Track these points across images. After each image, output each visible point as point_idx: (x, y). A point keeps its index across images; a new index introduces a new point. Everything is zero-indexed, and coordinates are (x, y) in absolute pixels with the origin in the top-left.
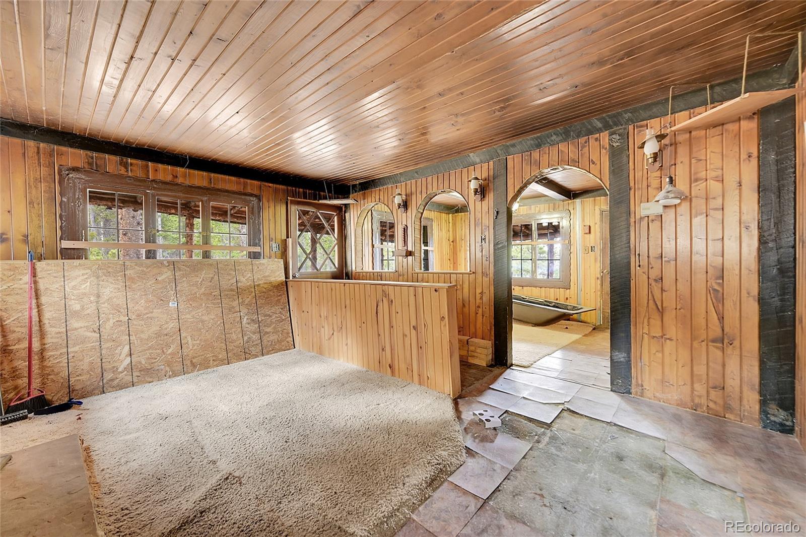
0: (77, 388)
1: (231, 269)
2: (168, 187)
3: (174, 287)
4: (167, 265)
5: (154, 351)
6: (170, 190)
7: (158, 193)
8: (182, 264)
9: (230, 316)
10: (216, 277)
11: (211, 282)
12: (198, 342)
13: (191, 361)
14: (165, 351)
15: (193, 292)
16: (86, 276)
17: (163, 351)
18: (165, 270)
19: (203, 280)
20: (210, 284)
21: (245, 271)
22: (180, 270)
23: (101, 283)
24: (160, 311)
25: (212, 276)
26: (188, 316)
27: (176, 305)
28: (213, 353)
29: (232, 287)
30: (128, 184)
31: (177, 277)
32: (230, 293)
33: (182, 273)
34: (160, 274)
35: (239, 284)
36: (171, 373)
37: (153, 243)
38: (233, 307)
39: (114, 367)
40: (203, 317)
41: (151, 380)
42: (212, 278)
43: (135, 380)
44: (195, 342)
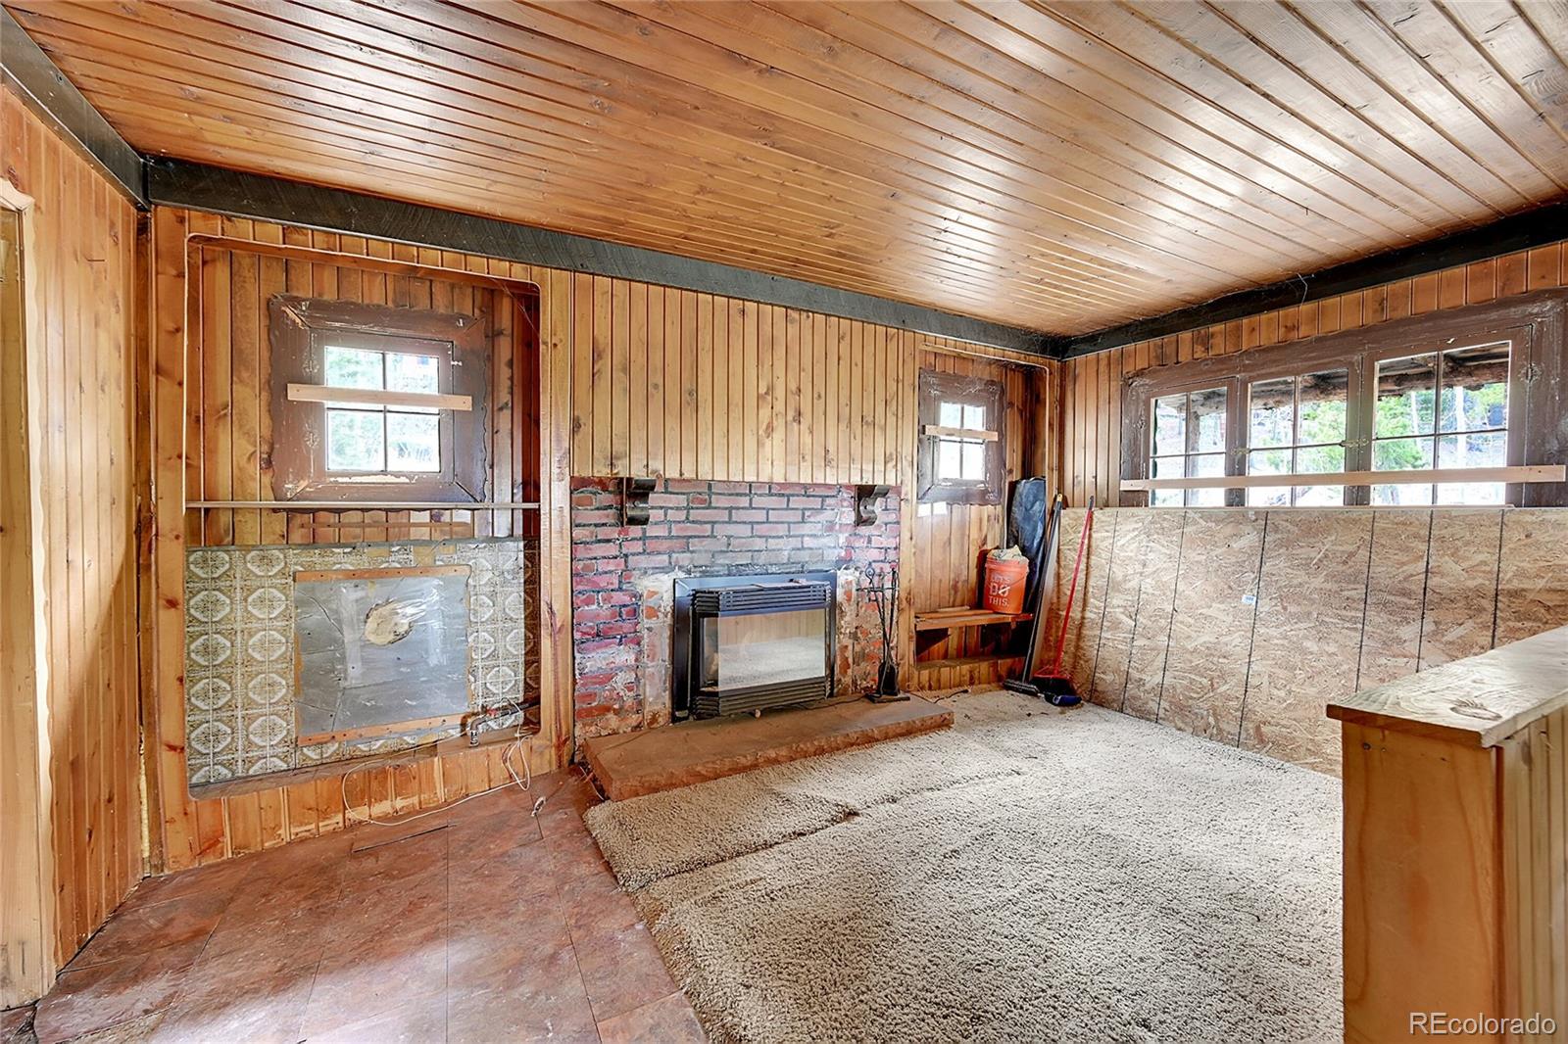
0: (1099, 689)
1: (1416, 536)
2: (1272, 356)
3: (1258, 564)
4: (1254, 518)
5: (1198, 678)
6: (1275, 361)
7: (1252, 374)
8: (1285, 517)
9: (1383, 661)
10: (1363, 553)
11: (1345, 563)
12: (1282, 694)
13: (1258, 728)
14: (1216, 686)
15: (1295, 582)
16: (1136, 533)
17: (1212, 685)
18: (1248, 528)
19: (1326, 556)
20: (1341, 568)
21: (1467, 544)
22: (1276, 532)
23: (1152, 544)
24: (1222, 607)
25: (1351, 548)
26: (1273, 632)
27: (1254, 603)
28: (1311, 734)
29: (1406, 585)
30: (1205, 373)
31: (1267, 546)
32: (1398, 599)
33: (1279, 536)
34: (1237, 536)
35: (1433, 582)
36: (1215, 731)
37: (1240, 475)
38: (1400, 641)
39: (1141, 679)
40: (1307, 644)
41: (1182, 726)
42: (1351, 555)
43: (1161, 715)
44: (1275, 692)
